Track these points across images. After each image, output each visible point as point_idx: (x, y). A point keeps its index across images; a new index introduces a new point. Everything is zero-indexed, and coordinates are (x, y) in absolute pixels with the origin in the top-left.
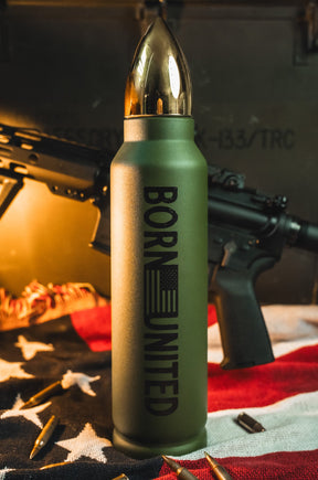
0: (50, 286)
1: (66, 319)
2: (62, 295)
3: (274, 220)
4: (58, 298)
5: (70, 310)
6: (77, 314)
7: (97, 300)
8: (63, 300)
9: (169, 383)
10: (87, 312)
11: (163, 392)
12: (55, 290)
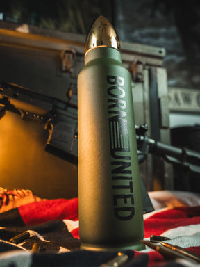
0: (6, 190)
1: (15, 210)
2: (13, 195)
3: (142, 138)
4: (11, 197)
5: (18, 205)
6: (22, 207)
7: (35, 198)
8: (14, 199)
9: (129, 196)
10: (29, 205)
11: (126, 202)
12: (9, 193)
